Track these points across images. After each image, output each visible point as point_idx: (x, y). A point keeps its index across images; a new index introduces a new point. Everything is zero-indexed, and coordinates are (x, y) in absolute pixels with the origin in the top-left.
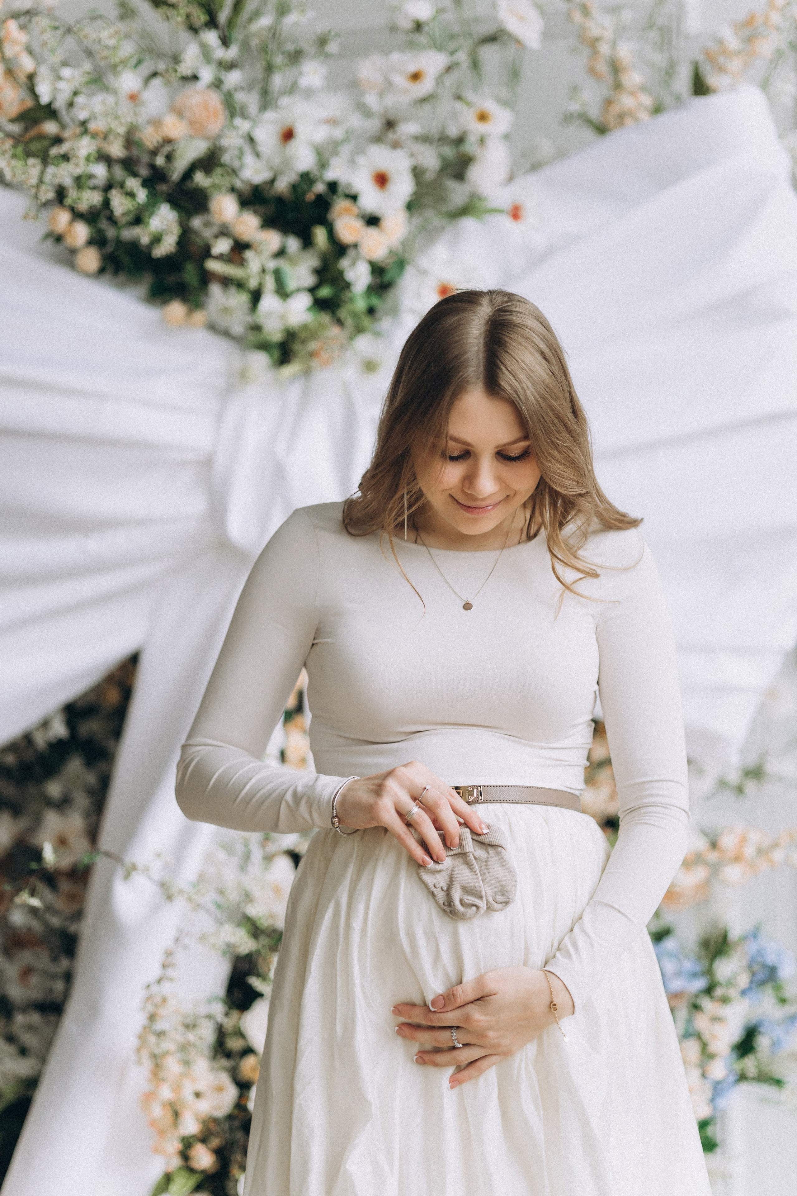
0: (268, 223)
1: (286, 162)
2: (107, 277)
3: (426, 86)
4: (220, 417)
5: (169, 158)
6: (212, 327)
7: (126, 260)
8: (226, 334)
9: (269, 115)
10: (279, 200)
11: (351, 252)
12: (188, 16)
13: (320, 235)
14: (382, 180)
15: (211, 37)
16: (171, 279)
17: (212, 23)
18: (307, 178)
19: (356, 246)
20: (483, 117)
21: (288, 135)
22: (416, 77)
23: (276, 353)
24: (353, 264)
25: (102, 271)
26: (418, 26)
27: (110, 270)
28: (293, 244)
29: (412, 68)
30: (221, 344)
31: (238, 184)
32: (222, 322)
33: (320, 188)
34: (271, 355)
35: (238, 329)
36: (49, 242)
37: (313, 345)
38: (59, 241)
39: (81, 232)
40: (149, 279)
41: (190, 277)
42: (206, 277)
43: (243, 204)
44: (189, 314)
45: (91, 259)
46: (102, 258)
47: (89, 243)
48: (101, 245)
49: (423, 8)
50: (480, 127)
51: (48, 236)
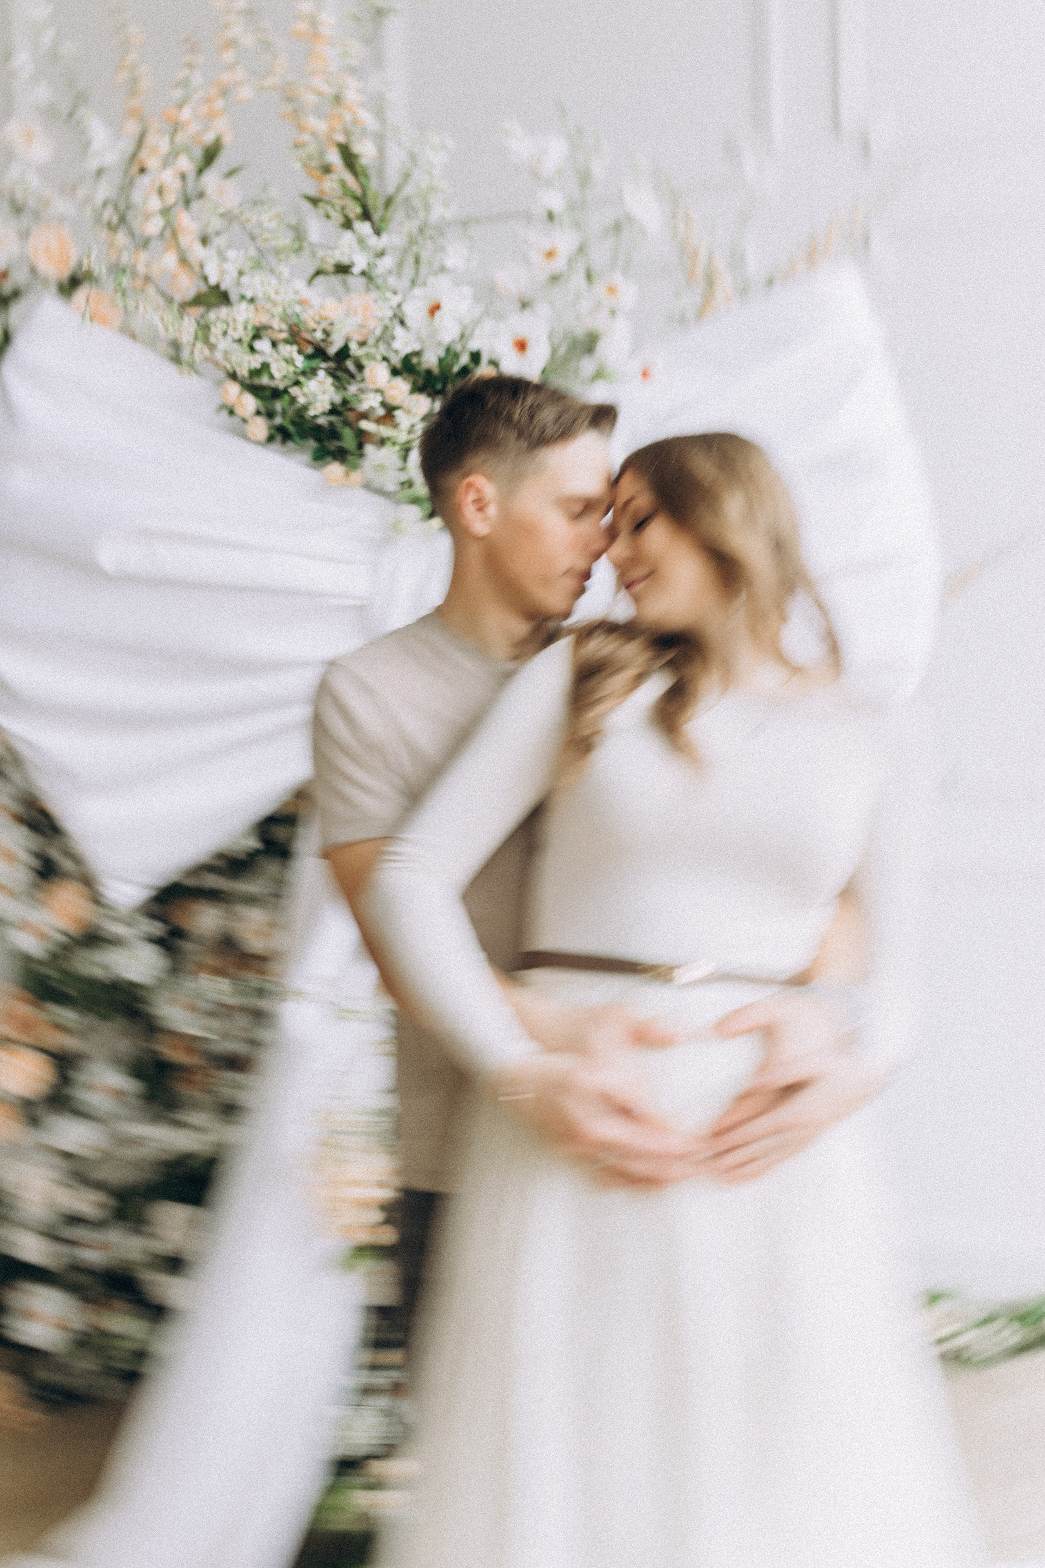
0: (418, 389)
1: (434, 334)
2: (276, 446)
3: (560, 264)
4: (374, 566)
5: (327, 333)
6: (368, 486)
7: (291, 429)
8: (381, 492)
9: (417, 291)
10: (429, 372)
12: (343, 208)
14: (521, 346)
15: (364, 228)
16: (333, 445)
17: (366, 215)
18: (451, 354)
20: (613, 291)
21: (435, 309)
22: (550, 254)
25: (270, 439)
26: (551, 215)
27: (279, 438)
29: (546, 245)
30: (378, 502)
31: (390, 353)
32: (378, 480)
33: (465, 359)
34: (422, 509)
36: (225, 414)
38: (231, 412)
39: (249, 403)
40: (312, 444)
41: (348, 440)
42: (362, 437)
43: (395, 372)
44: (347, 475)
45: (260, 428)
46: (271, 427)
47: (258, 413)
48: (270, 415)
49: (555, 200)
50: (611, 301)
51: (222, 408)
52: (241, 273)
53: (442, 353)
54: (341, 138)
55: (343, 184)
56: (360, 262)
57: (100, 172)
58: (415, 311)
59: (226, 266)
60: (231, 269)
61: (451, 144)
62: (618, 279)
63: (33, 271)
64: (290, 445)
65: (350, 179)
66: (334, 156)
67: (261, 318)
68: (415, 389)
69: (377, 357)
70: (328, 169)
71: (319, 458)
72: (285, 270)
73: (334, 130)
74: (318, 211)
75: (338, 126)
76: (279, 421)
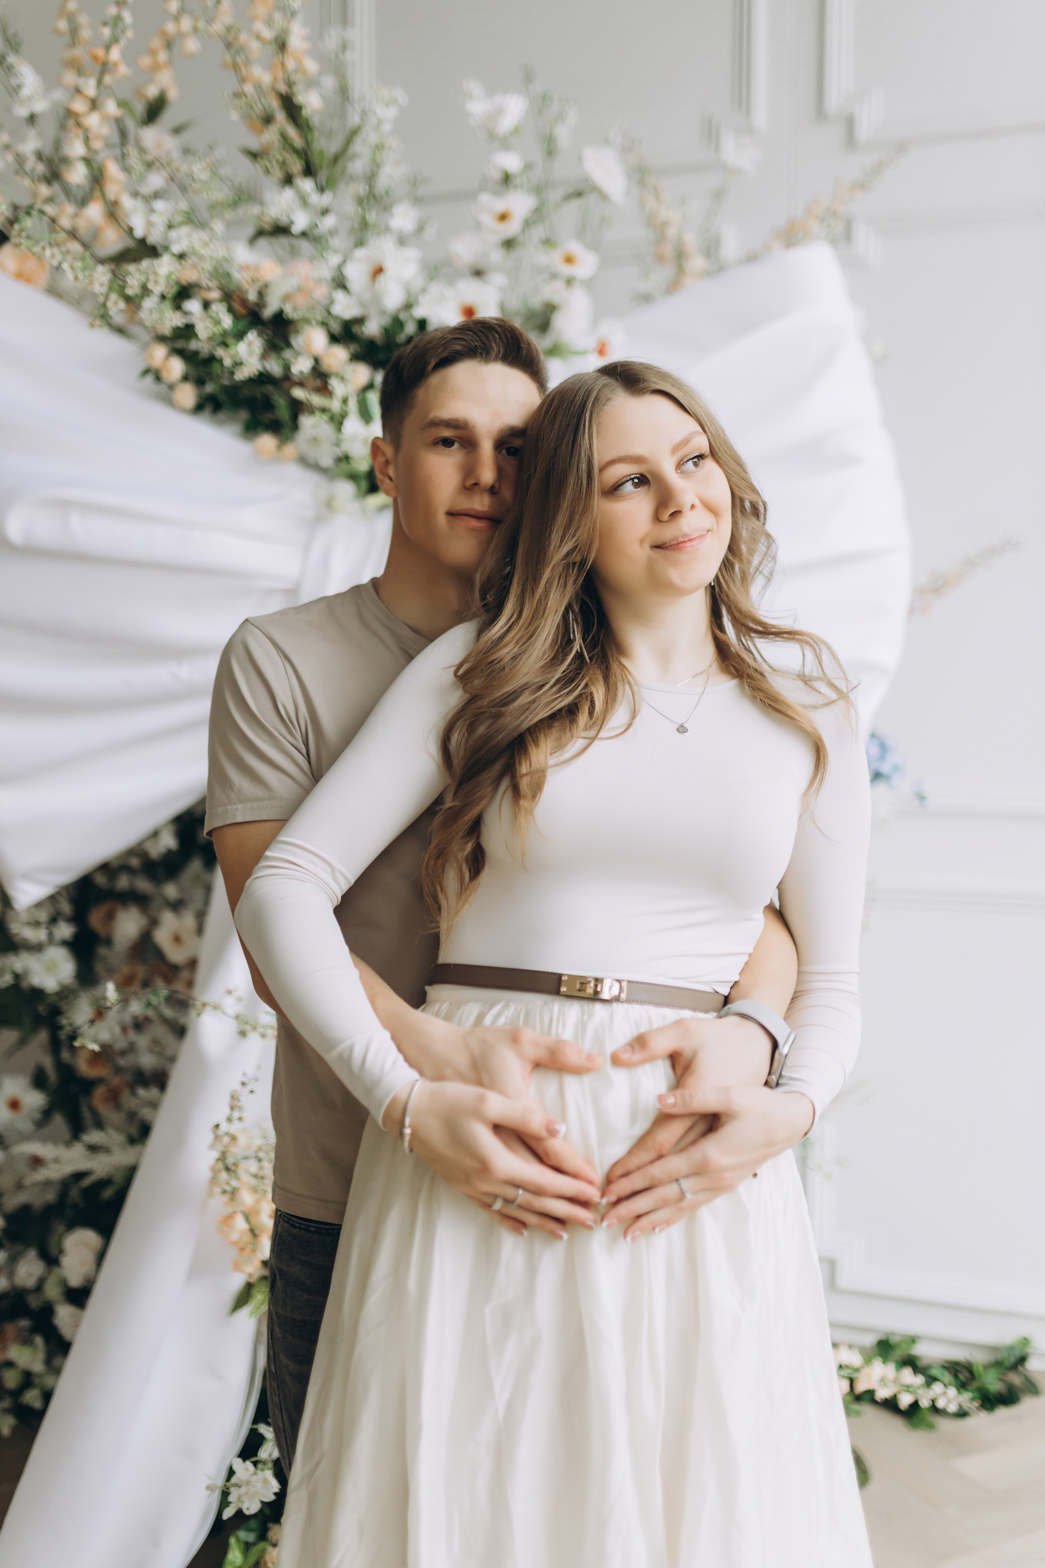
1: (376, 298)
2: (205, 413)
3: (513, 227)
4: (307, 547)
5: (261, 294)
6: (303, 461)
7: (222, 398)
8: (316, 467)
9: (360, 253)
10: (371, 341)
12: (283, 163)
15: (307, 185)
16: (267, 417)
17: (308, 171)
18: (397, 323)
20: (569, 260)
21: (378, 271)
22: (503, 217)
23: (364, 484)
25: (199, 408)
26: (507, 179)
27: (208, 407)
29: (499, 207)
30: (313, 479)
31: (329, 318)
32: (313, 454)
33: (409, 328)
34: (358, 485)
35: (327, 461)
36: (149, 379)
38: (158, 378)
39: (176, 367)
40: (244, 415)
41: (283, 412)
42: (297, 408)
43: (334, 339)
44: (279, 447)
45: (187, 395)
46: (199, 395)
47: (185, 378)
48: (200, 382)
49: (511, 162)
50: (567, 270)
51: (146, 372)
52: (170, 227)
53: (385, 321)
54: (283, 88)
55: (284, 136)
56: (300, 222)
57: (31, 119)
58: (356, 273)
59: (155, 218)
60: (159, 222)
61: (402, 97)
62: (575, 247)
64: (221, 416)
65: (292, 132)
66: (275, 104)
67: (189, 275)
68: (356, 358)
69: (314, 322)
70: (268, 120)
71: (252, 429)
72: (218, 226)
73: (275, 79)
74: (258, 166)
75: (280, 75)
76: (209, 388)
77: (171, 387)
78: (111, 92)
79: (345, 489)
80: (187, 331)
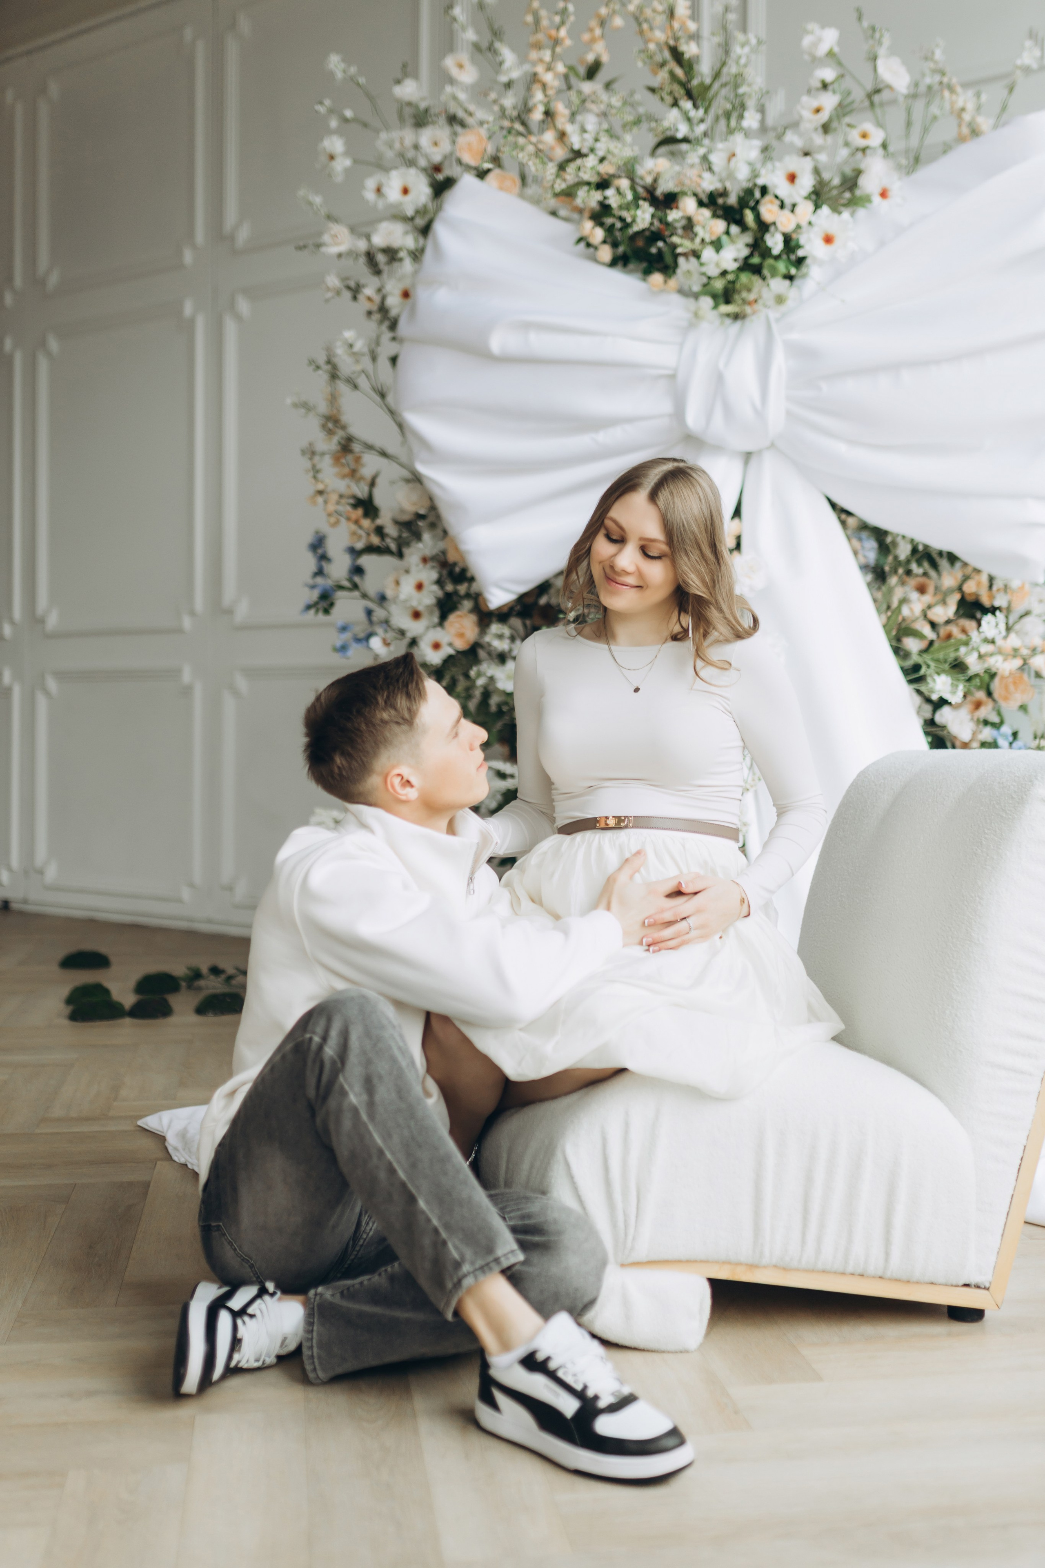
0: (718, 216)
1: (731, 175)
2: (618, 267)
3: (824, 116)
4: (681, 345)
5: (655, 180)
6: (681, 291)
7: (629, 255)
8: (688, 293)
9: (721, 146)
10: (728, 204)
11: (772, 229)
12: (672, 91)
13: (749, 216)
14: (792, 178)
15: (687, 105)
16: (658, 263)
17: (689, 95)
19: (774, 223)
20: (864, 135)
21: (733, 156)
22: (818, 111)
23: (721, 299)
24: (773, 235)
25: (614, 262)
26: (825, 86)
27: (620, 262)
28: (734, 229)
29: (815, 104)
30: (687, 302)
31: (699, 191)
32: (687, 284)
33: (755, 192)
34: (717, 300)
35: (696, 288)
36: (582, 245)
37: (744, 294)
38: (588, 243)
39: (598, 234)
40: (643, 265)
41: (668, 259)
42: (677, 253)
43: (701, 204)
44: (665, 282)
45: (606, 253)
46: (614, 254)
47: (604, 242)
48: (615, 245)
49: (828, 74)
50: (862, 143)
51: (580, 240)
52: (596, 138)
53: (741, 191)
54: (672, 42)
55: (672, 74)
56: (683, 131)
57: (508, 85)
58: (717, 159)
59: (586, 136)
60: (589, 137)
62: (869, 127)
63: (459, 162)
64: (628, 267)
65: (679, 72)
66: (667, 54)
67: (607, 169)
68: (715, 215)
69: (689, 193)
70: (663, 65)
71: (647, 272)
72: (628, 138)
73: (668, 38)
74: (656, 96)
75: (670, 34)
76: (621, 249)
77: (596, 248)
78: (560, 58)
79: (707, 302)
80: (605, 208)
